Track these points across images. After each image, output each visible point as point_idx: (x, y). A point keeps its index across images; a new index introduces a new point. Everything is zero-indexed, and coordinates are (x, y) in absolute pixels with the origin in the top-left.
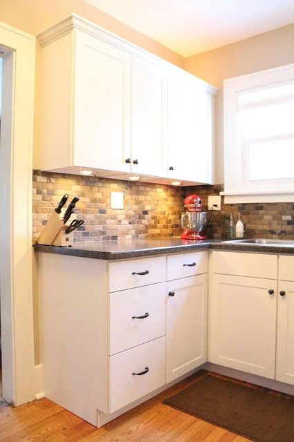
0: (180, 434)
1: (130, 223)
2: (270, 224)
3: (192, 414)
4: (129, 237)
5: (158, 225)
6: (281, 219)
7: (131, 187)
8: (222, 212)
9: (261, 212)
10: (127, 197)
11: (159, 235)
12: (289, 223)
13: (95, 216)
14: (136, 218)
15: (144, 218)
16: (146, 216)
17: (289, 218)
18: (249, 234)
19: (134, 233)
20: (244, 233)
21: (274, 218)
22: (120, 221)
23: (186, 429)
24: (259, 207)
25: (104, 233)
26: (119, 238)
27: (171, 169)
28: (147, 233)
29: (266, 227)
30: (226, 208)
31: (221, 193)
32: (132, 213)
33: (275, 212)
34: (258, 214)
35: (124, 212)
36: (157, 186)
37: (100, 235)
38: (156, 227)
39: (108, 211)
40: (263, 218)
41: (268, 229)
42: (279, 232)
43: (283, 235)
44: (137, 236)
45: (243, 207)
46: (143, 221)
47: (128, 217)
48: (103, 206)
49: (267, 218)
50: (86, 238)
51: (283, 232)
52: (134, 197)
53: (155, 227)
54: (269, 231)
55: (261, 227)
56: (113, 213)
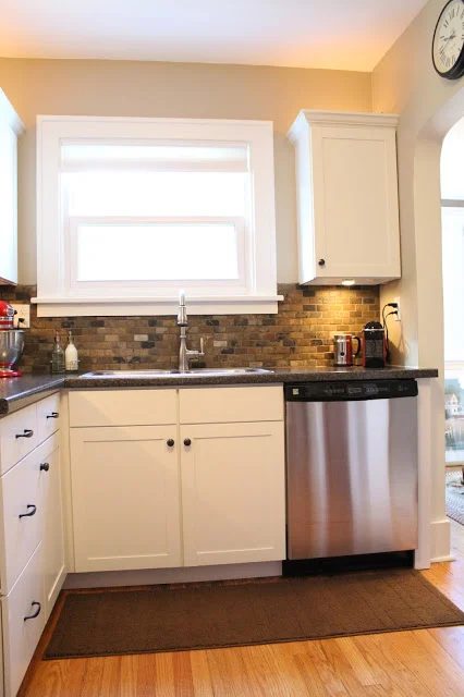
0: (118, 686)
2: (115, 347)
3: (106, 653)
6: (133, 340)
8: (33, 330)
9: (101, 330)
12: (145, 345)
17: (145, 338)
18: (85, 364)
20: (79, 364)
21: (122, 339)
23: (119, 676)
24: (96, 322)
29: (110, 353)
30: (40, 325)
31: (33, 300)
33: (124, 330)
34: (96, 333)
40: (103, 340)
41: (113, 355)
42: (129, 359)
43: (136, 363)
45: (69, 323)
49: (111, 339)
51: (136, 359)
54: (115, 358)
55: (101, 353)
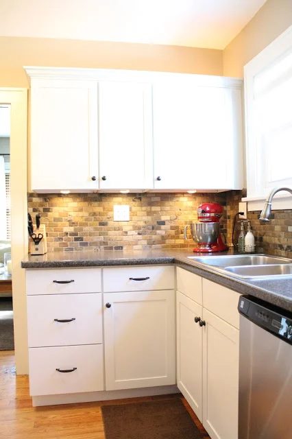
1: (139, 234)
4: (139, 247)
5: (181, 235)
7: (140, 199)
10: (134, 209)
11: (183, 246)
13: (95, 228)
14: (149, 229)
15: (160, 229)
16: (163, 227)
19: (146, 243)
22: (126, 232)
25: (105, 243)
26: (124, 248)
27: (158, 179)
28: (164, 243)
31: (244, 199)
32: (142, 224)
35: (131, 223)
36: (179, 195)
37: (101, 245)
38: (178, 238)
39: (111, 223)
44: (151, 247)
46: (158, 232)
47: (135, 228)
48: (104, 219)
50: (84, 247)
52: (144, 208)
53: (176, 237)
56: (116, 225)
